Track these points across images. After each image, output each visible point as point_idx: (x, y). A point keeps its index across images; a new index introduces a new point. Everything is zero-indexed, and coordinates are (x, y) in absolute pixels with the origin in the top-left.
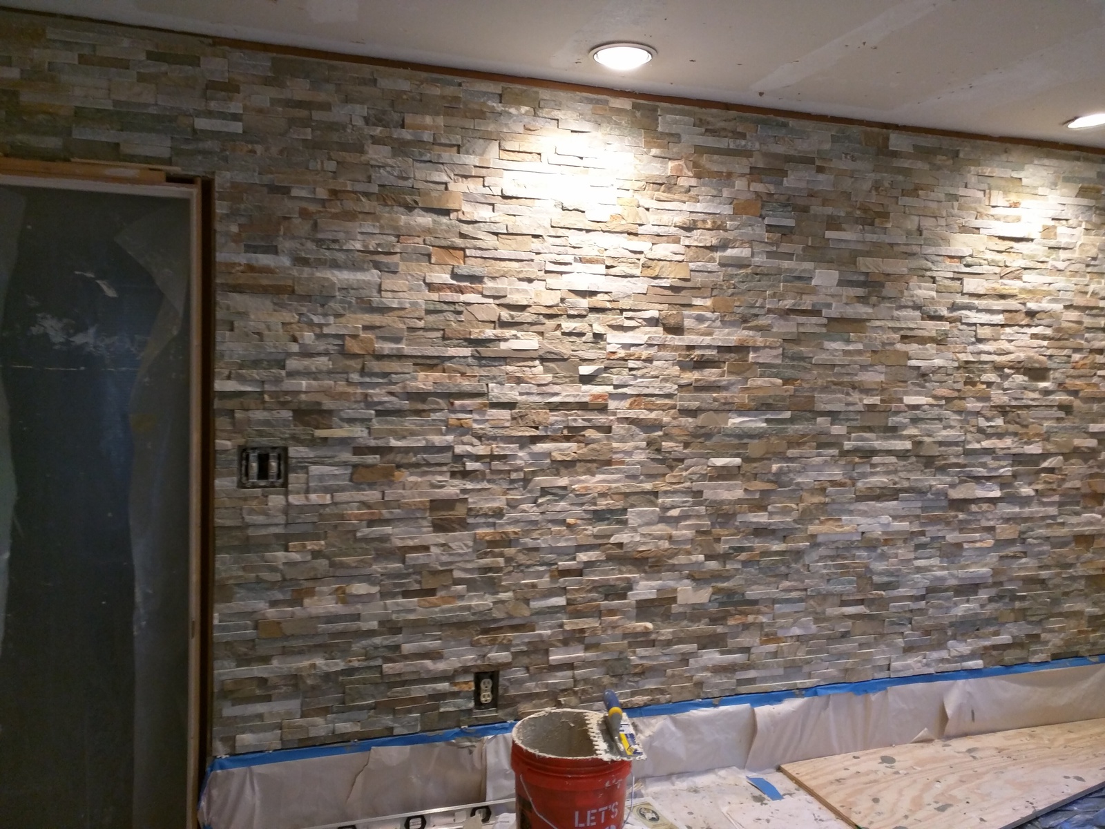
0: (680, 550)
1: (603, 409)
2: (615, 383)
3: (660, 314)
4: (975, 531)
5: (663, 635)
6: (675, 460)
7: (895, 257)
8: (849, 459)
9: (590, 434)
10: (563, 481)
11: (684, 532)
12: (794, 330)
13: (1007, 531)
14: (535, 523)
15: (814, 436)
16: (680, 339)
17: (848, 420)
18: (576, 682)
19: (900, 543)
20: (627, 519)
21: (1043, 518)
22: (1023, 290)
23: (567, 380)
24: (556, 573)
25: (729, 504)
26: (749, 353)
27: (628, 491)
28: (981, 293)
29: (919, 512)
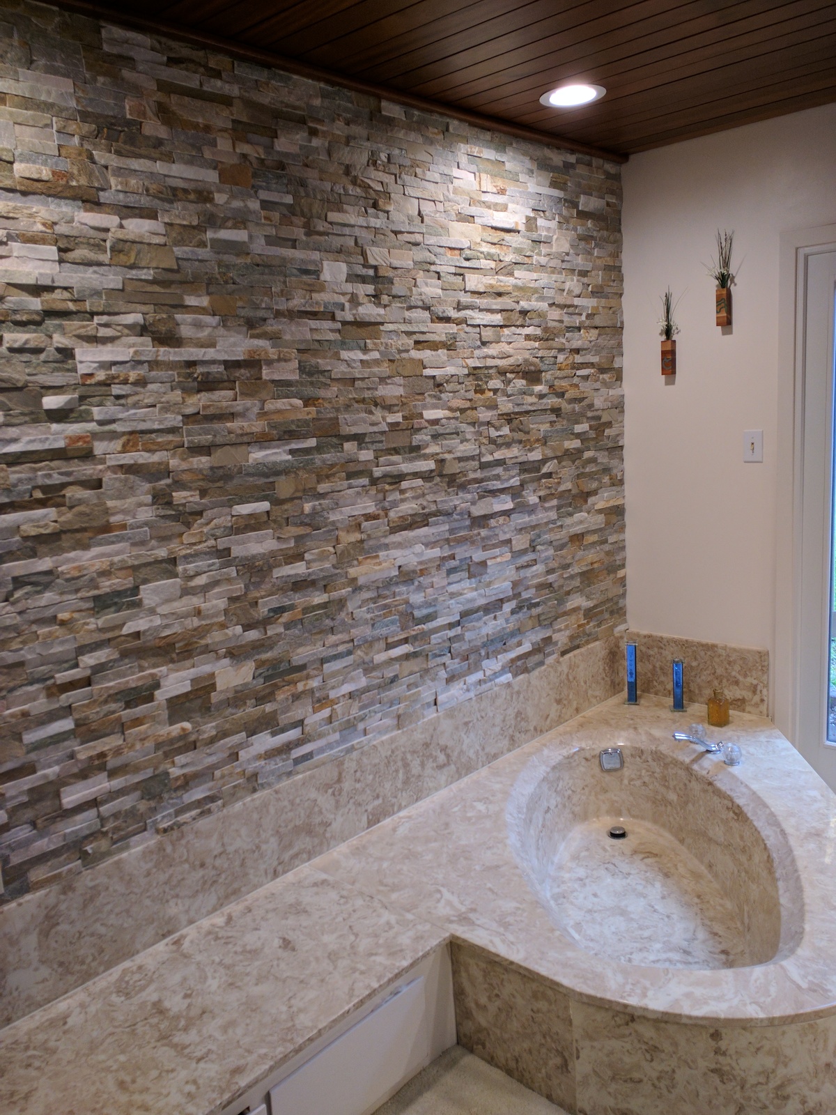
0: (212, 625)
1: (87, 455)
2: (96, 417)
3: (144, 319)
4: (494, 546)
5: (204, 732)
6: (192, 514)
7: (401, 247)
8: (380, 486)
9: (73, 493)
10: (45, 564)
11: (215, 602)
12: (308, 336)
13: (520, 542)
14: (14, 628)
15: (342, 465)
16: (175, 353)
17: (373, 443)
18: (103, 819)
19: (433, 571)
20: (141, 600)
21: (547, 523)
22: (516, 287)
23: (27, 419)
24: (54, 690)
25: (262, 559)
26: (261, 368)
27: (136, 563)
28: (482, 290)
29: (447, 535)
